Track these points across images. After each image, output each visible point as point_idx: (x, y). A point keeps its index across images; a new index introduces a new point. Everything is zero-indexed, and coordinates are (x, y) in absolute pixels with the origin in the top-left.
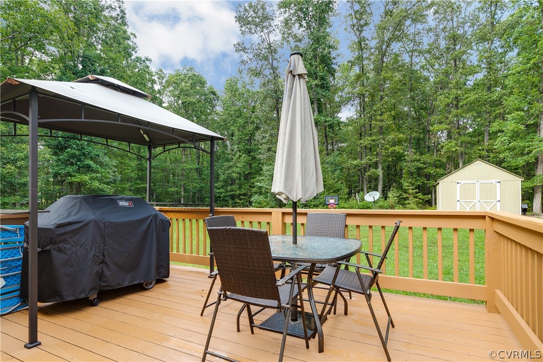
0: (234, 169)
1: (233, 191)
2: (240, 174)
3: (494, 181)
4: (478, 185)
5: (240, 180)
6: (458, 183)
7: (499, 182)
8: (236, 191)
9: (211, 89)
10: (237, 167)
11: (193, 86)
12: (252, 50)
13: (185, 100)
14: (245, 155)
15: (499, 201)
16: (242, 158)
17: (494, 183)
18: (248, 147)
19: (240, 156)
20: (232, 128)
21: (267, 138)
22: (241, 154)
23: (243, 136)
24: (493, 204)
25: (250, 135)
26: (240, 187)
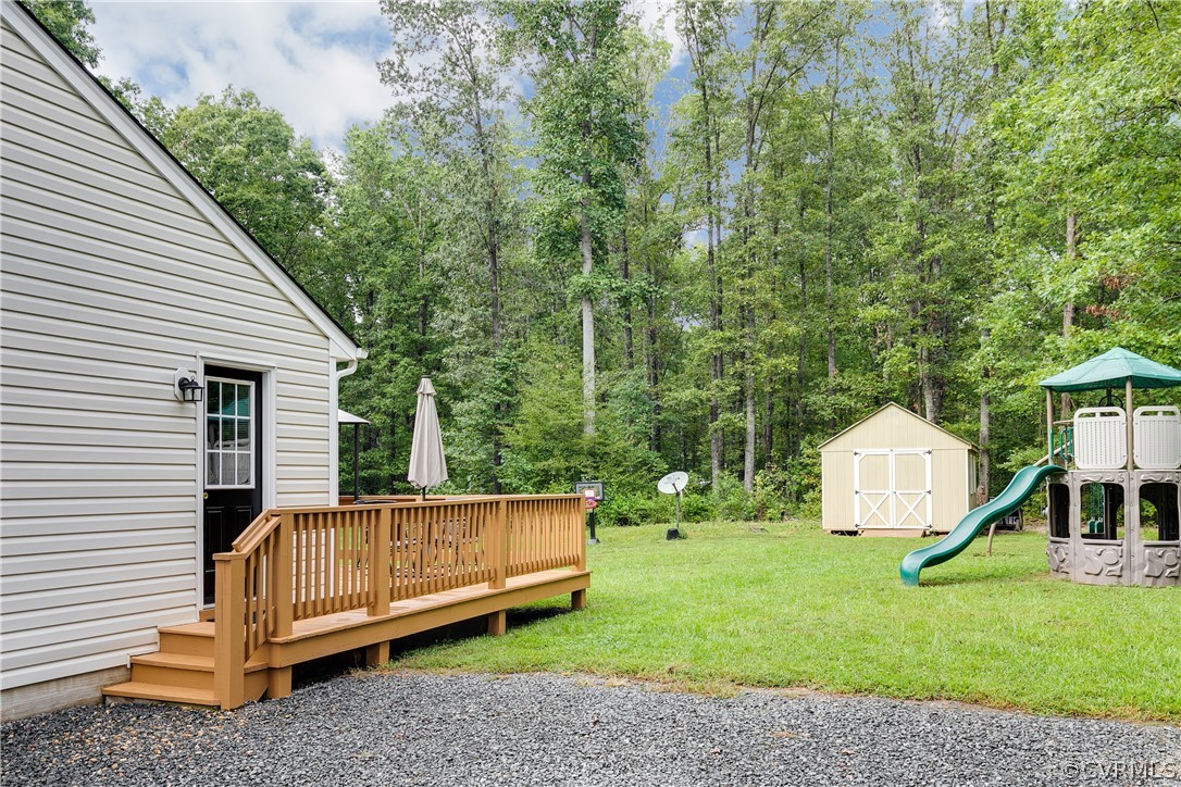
0: (376, 400)
1: (370, 467)
2: (393, 415)
3: (921, 450)
4: (891, 459)
5: (393, 433)
6: (856, 454)
7: (929, 453)
8: (379, 466)
9: (308, 156)
10: (383, 395)
11: (253, 149)
12: (425, 85)
13: (230, 195)
14: (406, 359)
15: (929, 492)
16: (398, 369)
17: (921, 453)
18: (417, 336)
19: (394, 363)
20: (369, 280)
21: (464, 328)
22: (395, 356)
23: (403, 305)
24: (920, 499)
25: (422, 302)
26: (393, 455)
